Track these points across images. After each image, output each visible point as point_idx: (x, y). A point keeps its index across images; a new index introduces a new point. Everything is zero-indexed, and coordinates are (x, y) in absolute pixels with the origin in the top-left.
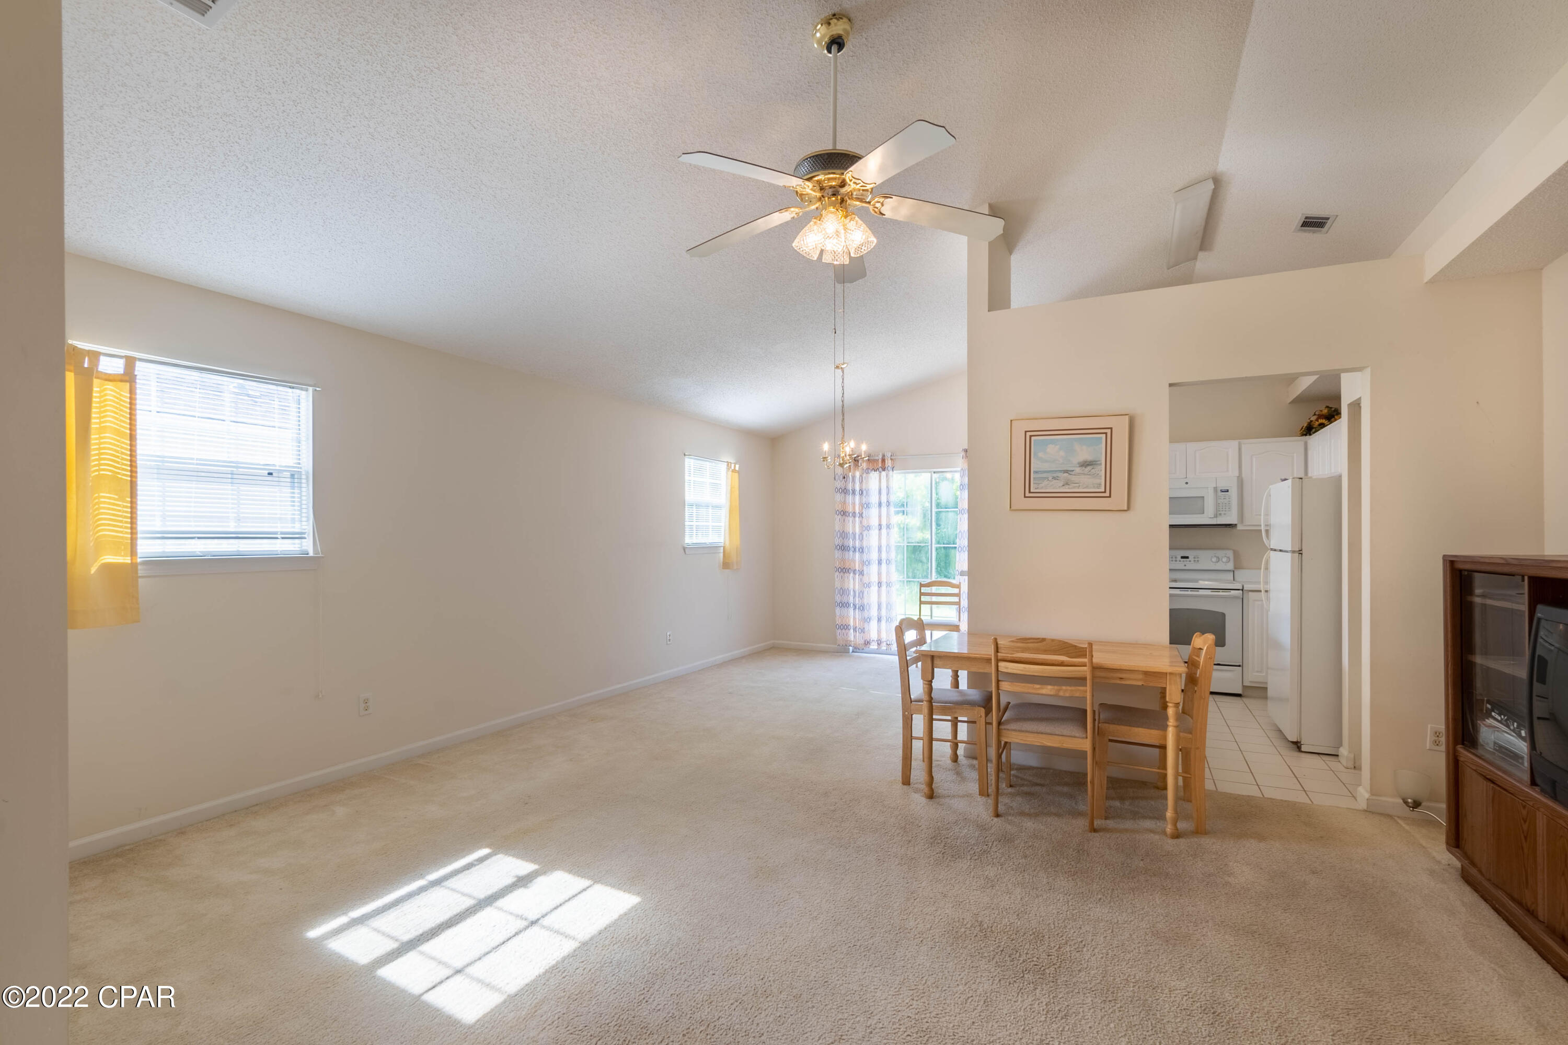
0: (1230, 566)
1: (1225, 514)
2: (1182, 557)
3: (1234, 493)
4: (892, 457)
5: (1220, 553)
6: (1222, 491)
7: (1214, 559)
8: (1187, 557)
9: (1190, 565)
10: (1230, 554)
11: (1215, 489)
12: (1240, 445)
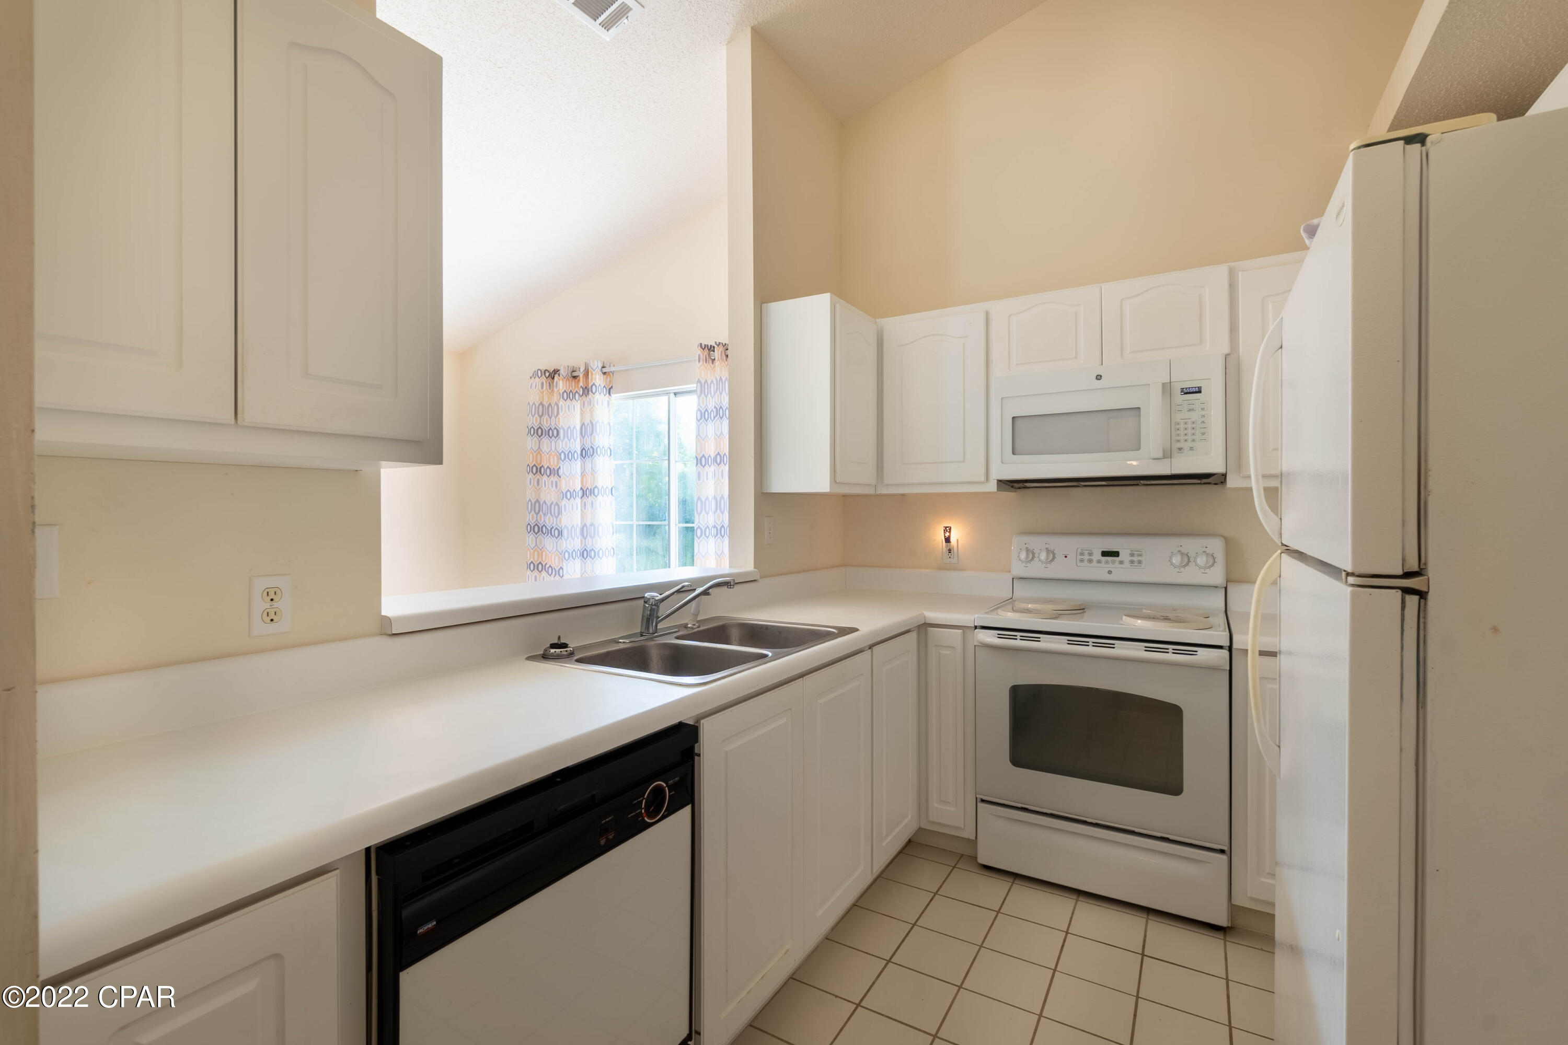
0: (1216, 576)
1: (1191, 449)
2: (1105, 554)
3: (1214, 395)
4: (604, 370)
5: (1191, 545)
6: (1186, 392)
7: (1176, 560)
8: (1115, 554)
9: (1120, 570)
10: (1216, 546)
11: (1167, 388)
12: (1232, 273)
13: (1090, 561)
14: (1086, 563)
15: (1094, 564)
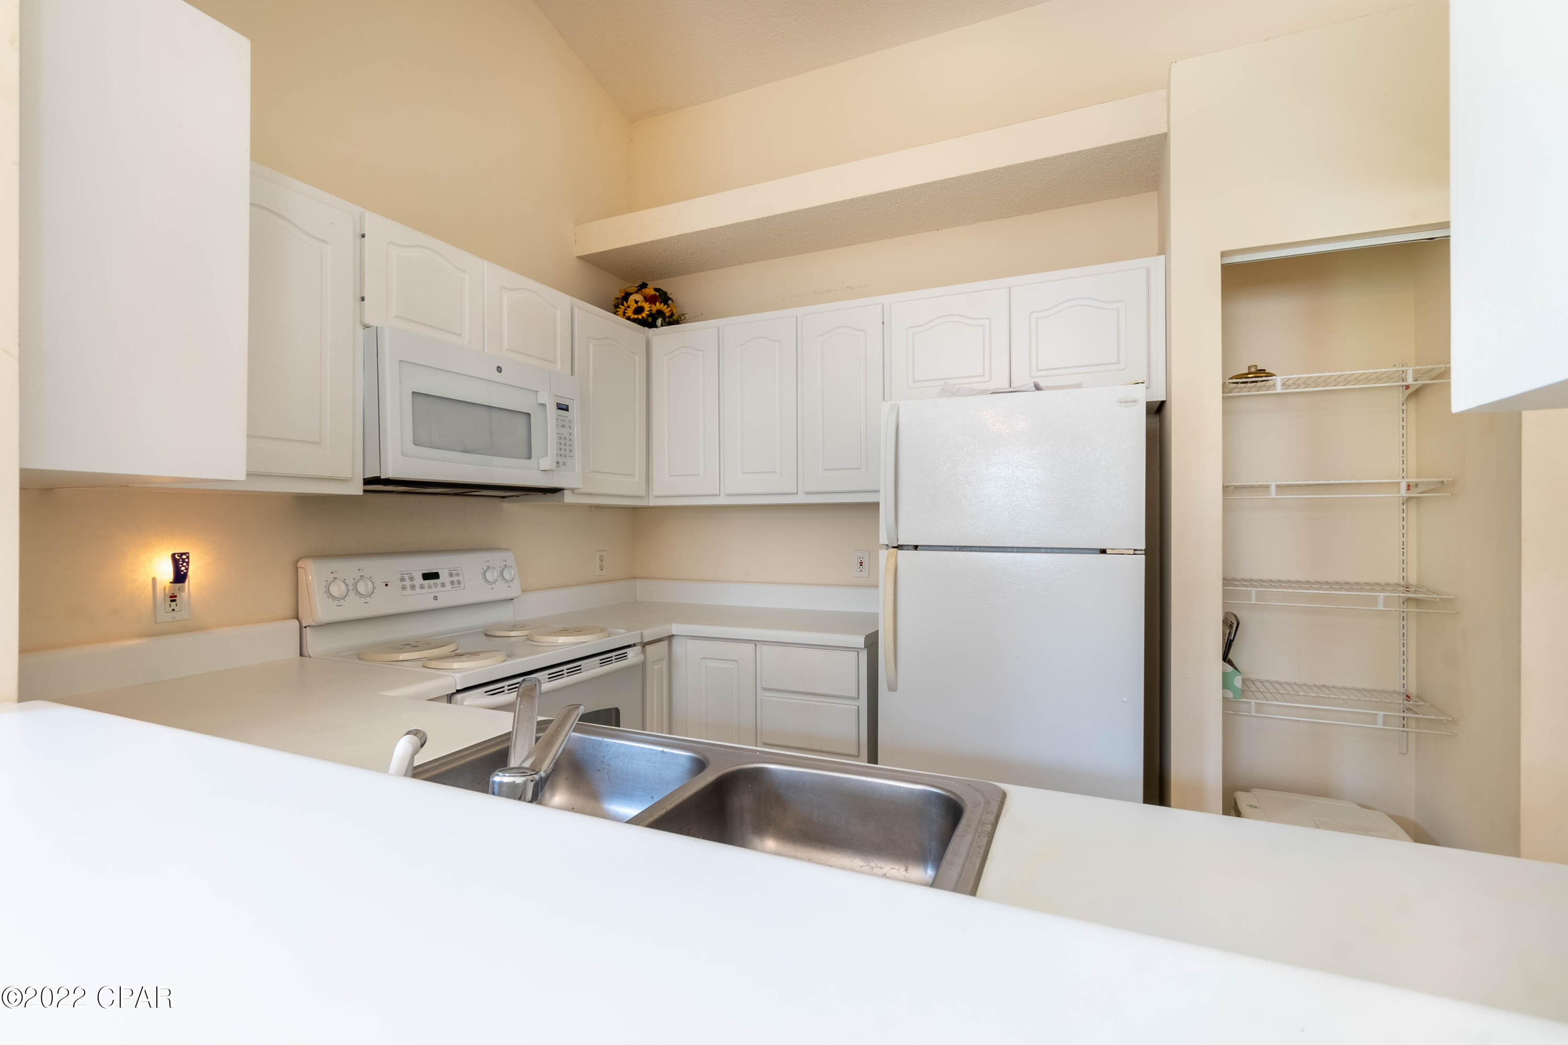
0: (516, 588)
1: (564, 464)
2: (425, 576)
3: (575, 414)
6: (559, 407)
7: (489, 578)
8: (435, 575)
10: (512, 559)
12: (572, 306)
13: (413, 587)
14: (409, 591)
15: (418, 590)
